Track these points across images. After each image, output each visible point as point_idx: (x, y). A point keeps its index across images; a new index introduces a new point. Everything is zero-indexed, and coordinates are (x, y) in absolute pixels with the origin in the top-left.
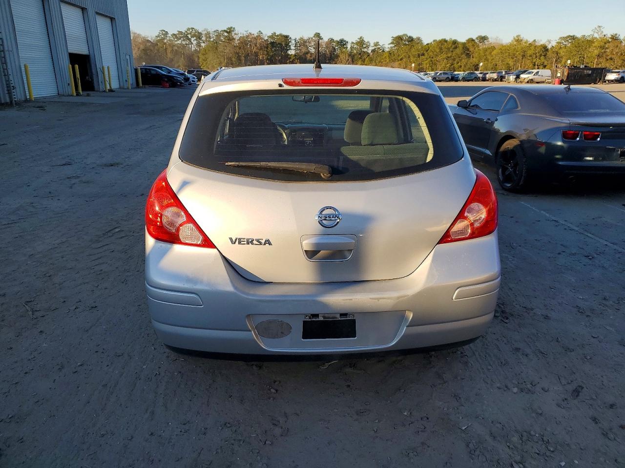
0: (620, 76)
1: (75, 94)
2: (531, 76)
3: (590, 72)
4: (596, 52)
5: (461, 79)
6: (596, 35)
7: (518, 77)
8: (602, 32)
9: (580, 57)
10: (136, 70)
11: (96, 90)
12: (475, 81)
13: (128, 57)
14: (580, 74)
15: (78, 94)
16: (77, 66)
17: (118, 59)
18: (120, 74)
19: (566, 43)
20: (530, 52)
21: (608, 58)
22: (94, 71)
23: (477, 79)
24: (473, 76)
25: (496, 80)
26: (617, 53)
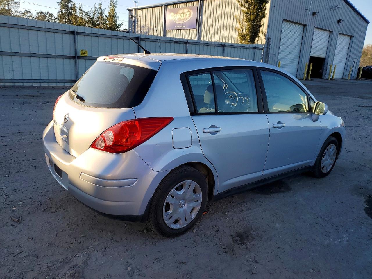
1: (305, 79)
10: (359, 69)
11: (323, 78)
13: (355, 60)
15: (307, 79)
16: (312, 64)
17: (347, 62)
18: (345, 70)
22: (325, 68)
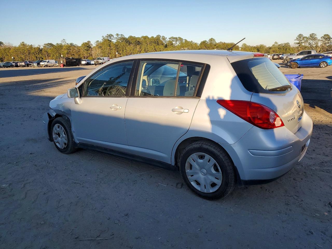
0: (87, 62)
2: (46, 63)
3: (75, 60)
4: (66, 51)
5: (2, 66)
6: (63, 44)
7: (38, 64)
8: (66, 42)
9: (59, 54)
12: (12, 67)
14: (71, 61)
19: (48, 47)
20: (32, 51)
21: (72, 54)
23: (12, 66)
24: (10, 65)
25: (24, 66)
26: (75, 52)
